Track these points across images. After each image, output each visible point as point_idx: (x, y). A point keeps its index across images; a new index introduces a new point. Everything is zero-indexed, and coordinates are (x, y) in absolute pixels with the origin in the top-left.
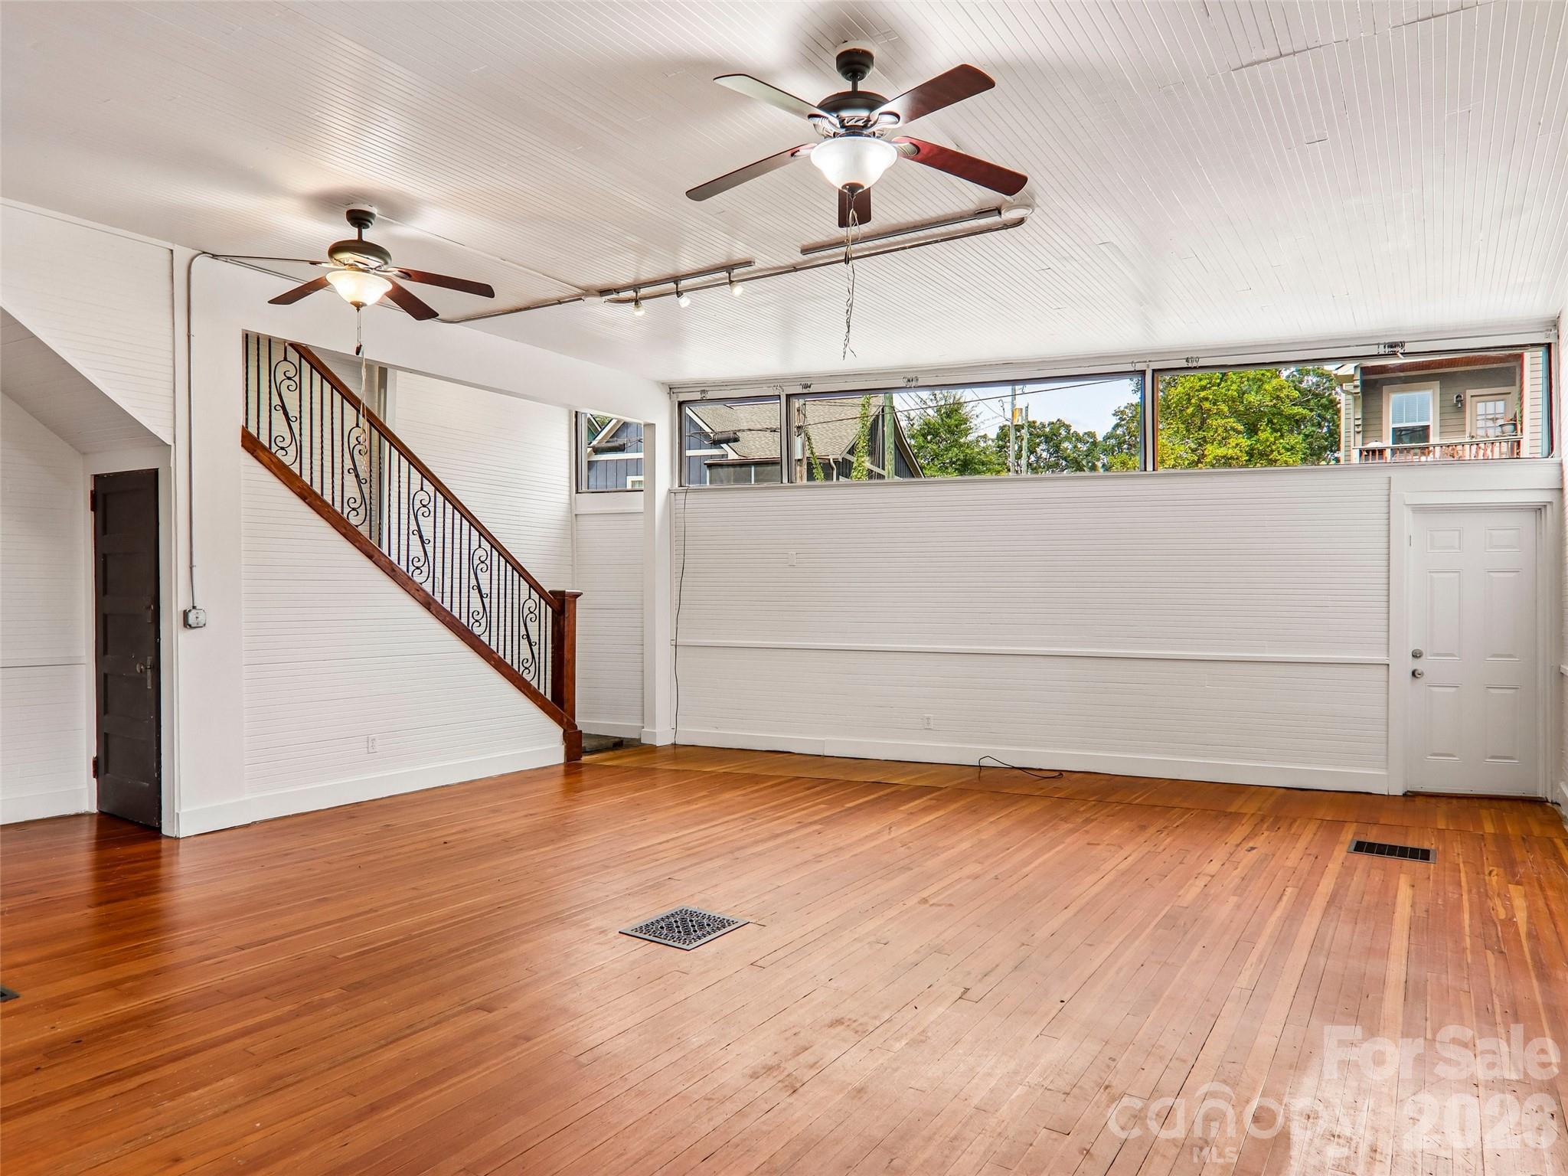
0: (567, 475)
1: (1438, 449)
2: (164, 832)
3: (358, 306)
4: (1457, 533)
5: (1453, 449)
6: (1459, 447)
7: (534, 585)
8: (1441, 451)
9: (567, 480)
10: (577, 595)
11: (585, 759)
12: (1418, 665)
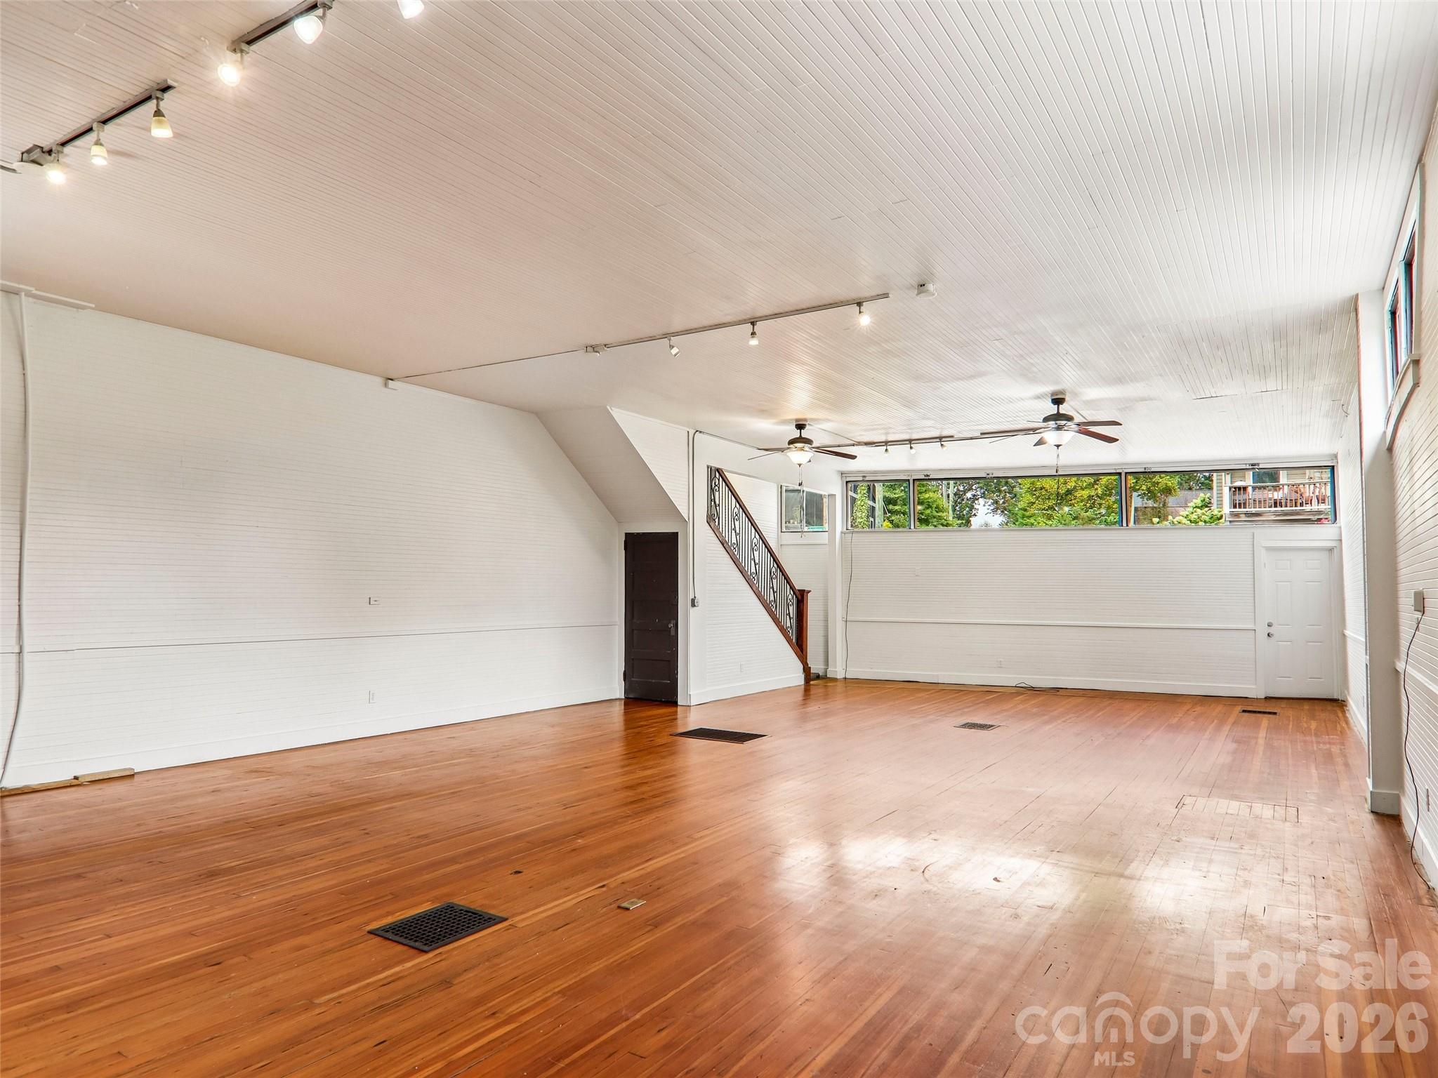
0: (776, 522)
1: (1286, 487)
2: (679, 704)
3: (800, 465)
4: (1289, 562)
5: (1297, 488)
6: (1302, 486)
7: (792, 588)
8: (1289, 490)
9: (776, 525)
10: (809, 592)
11: (812, 682)
12: (1271, 630)
